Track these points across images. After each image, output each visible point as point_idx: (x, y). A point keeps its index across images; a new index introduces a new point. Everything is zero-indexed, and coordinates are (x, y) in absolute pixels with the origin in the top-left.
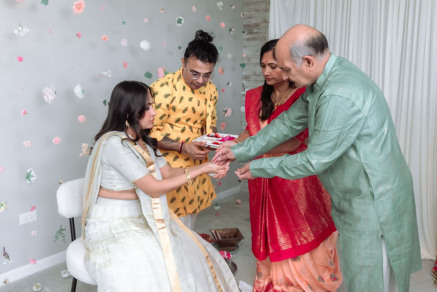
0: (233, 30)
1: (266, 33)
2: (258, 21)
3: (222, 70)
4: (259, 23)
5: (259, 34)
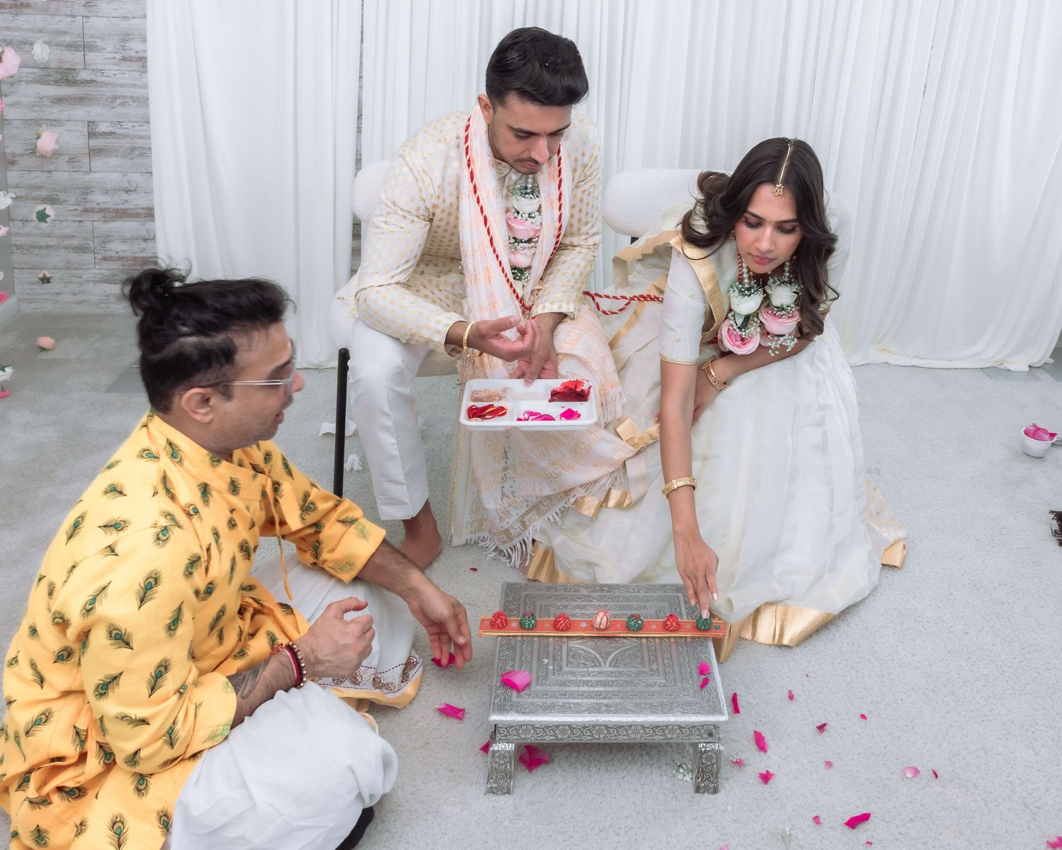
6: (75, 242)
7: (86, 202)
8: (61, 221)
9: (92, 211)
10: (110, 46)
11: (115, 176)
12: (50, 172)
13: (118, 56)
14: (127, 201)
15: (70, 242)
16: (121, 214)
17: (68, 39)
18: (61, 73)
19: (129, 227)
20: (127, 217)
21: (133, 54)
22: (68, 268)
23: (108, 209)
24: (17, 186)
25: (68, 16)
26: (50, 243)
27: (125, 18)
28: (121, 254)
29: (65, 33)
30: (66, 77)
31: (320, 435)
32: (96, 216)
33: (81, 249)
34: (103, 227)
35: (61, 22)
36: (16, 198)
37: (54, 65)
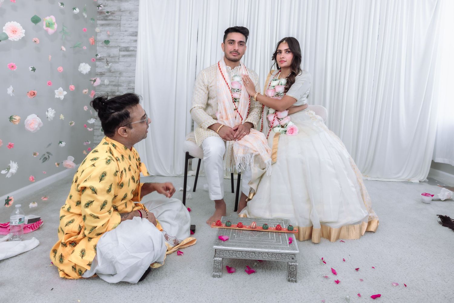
0: (102, 7)
1: (120, 20)
2: (113, 10)
3: (94, 40)
4: (114, 11)
5: (114, 21)
10: (125, 85)
13: (127, 88)
17: (114, 83)
18: (111, 93)
21: (131, 87)
24: (97, 126)
25: (114, 77)
27: (130, 77)
29: (113, 82)
31: (179, 190)
35: (113, 79)
36: (96, 129)
37: (110, 91)
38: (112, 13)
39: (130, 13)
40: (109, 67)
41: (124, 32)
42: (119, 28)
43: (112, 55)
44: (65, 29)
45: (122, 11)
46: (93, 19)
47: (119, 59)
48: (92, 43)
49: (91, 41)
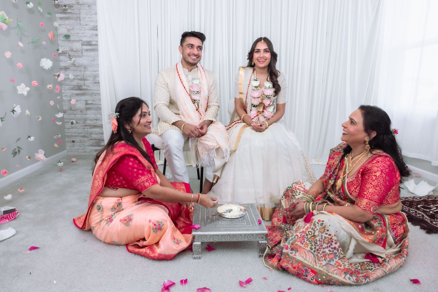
1: (80, 14)
2: (71, 3)
3: (53, 35)
4: (73, 4)
5: (73, 14)
6: (83, 135)
7: (85, 123)
8: (79, 129)
9: (87, 126)
10: (91, 79)
11: (93, 116)
12: (75, 115)
13: (93, 82)
14: (96, 123)
15: (81, 135)
16: (95, 126)
17: (80, 77)
19: (97, 130)
20: (97, 127)
21: (97, 81)
22: (81, 142)
23: (91, 125)
24: (67, 119)
25: (79, 71)
26: (76, 135)
27: (95, 71)
28: (95, 138)
29: (78, 76)
30: (79, 88)
32: (88, 127)
33: (84, 137)
34: (90, 130)
35: (78, 73)
36: (66, 122)
37: (76, 85)
38: (71, 6)
39: (89, 6)
40: (72, 62)
41: (85, 26)
42: (79, 21)
43: (75, 49)
44: (20, 23)
45: (81, 5)
46: (49, 13)
47: (82, 53)
48: (51, 38)
49: (50, 36)
